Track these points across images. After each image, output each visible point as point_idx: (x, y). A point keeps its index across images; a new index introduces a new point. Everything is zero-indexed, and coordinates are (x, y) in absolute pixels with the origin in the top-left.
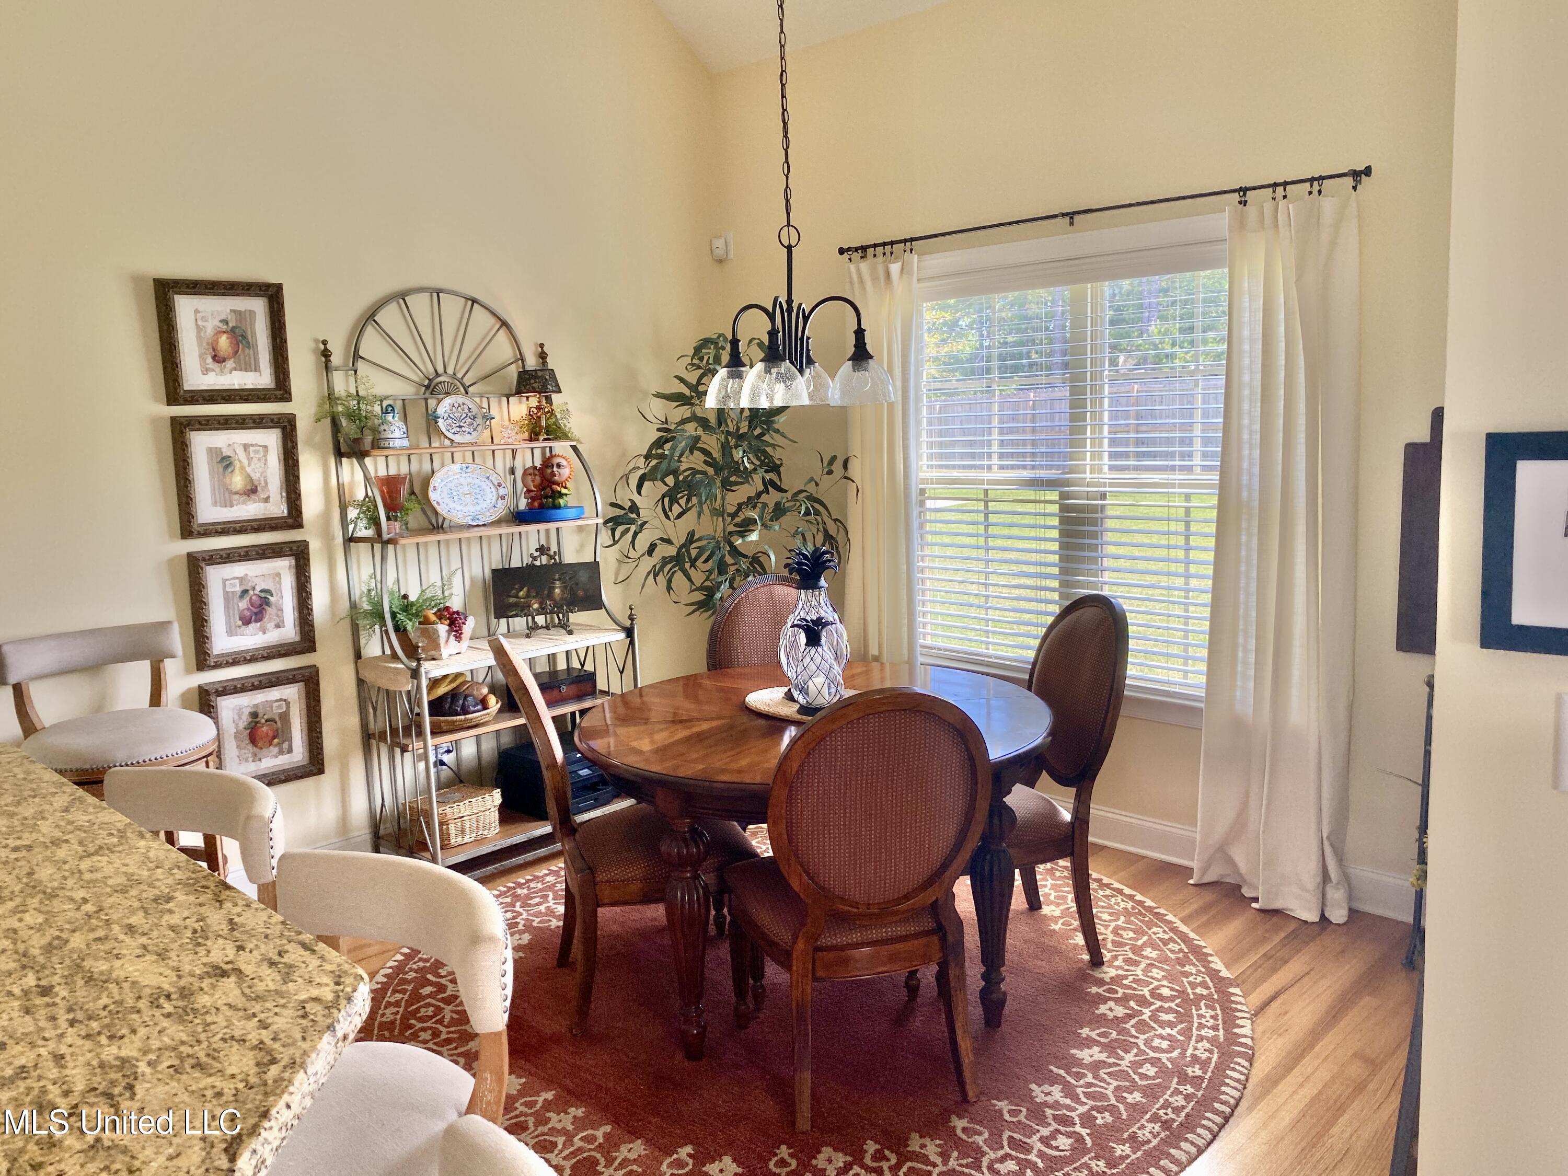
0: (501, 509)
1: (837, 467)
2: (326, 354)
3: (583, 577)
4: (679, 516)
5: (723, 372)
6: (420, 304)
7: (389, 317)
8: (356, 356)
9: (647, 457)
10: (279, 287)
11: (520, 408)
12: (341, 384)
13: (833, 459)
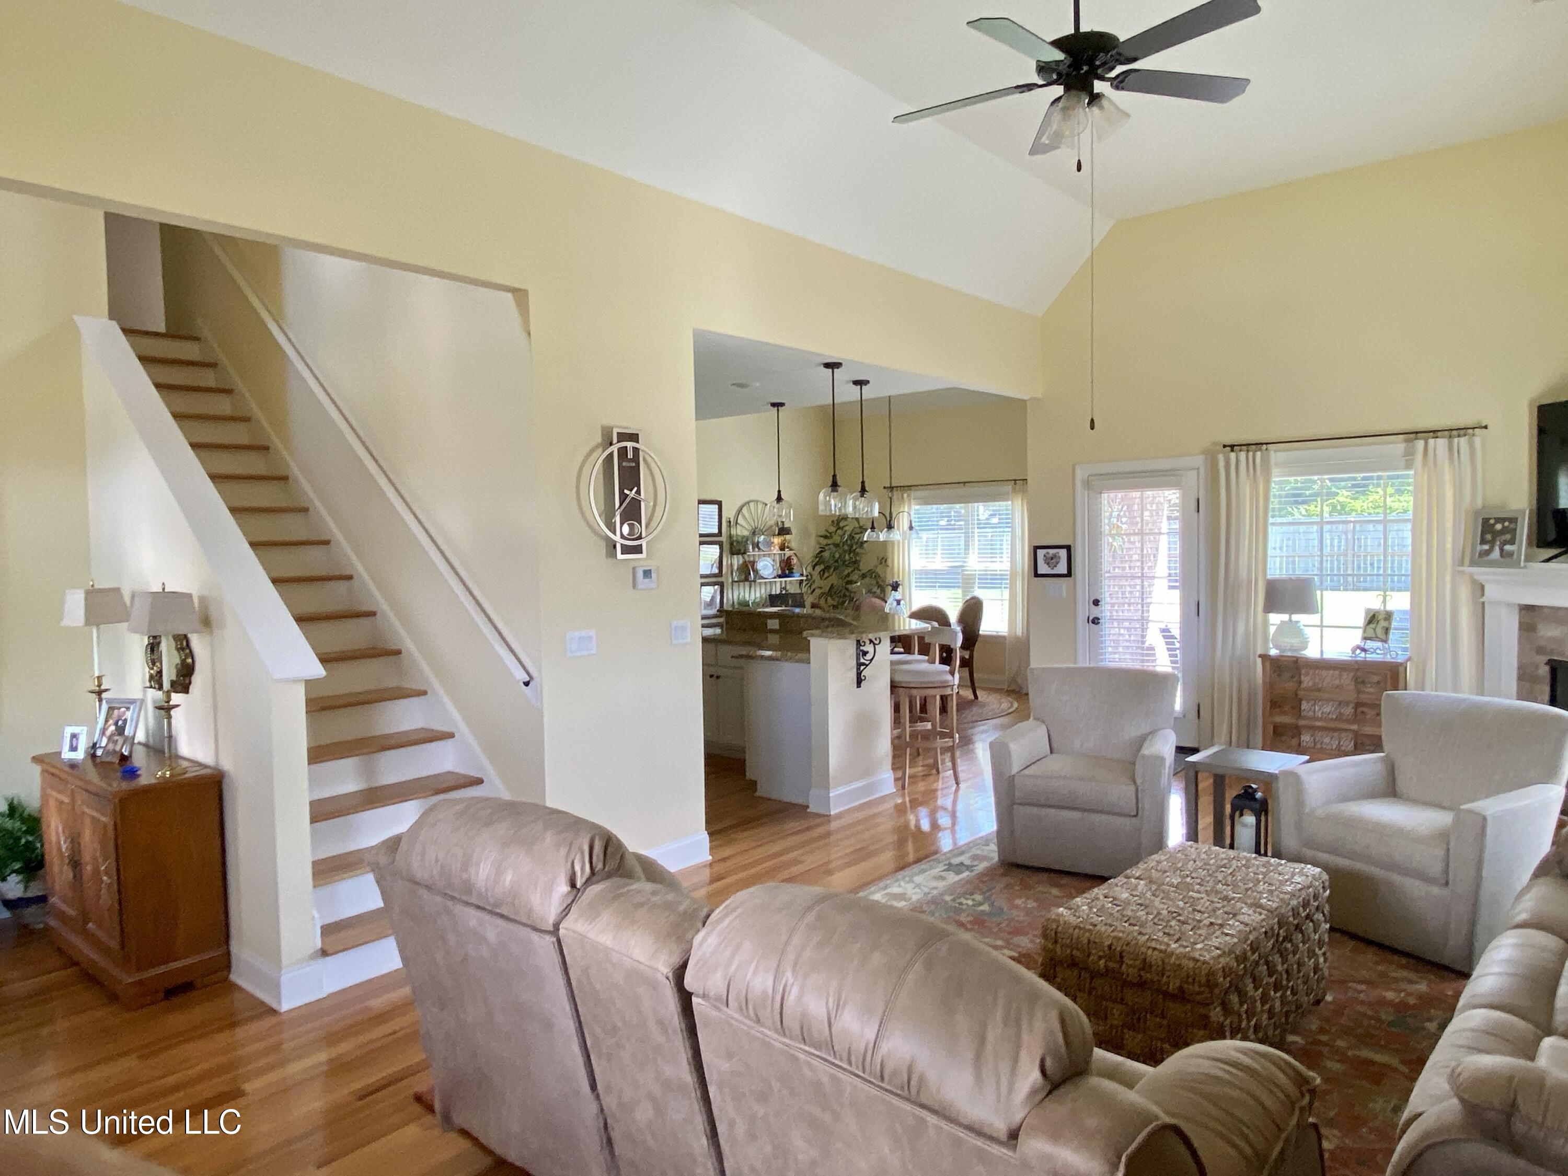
0: (775, 574)
1: (884, 561)
2: (730, 522)
3: (798, 597)
4: (826, 579)
5: (869, 530)
6: (752, 504)
7: (745, 510)
8: (737, 523)
9: (816, 557)
10: (721, 502)
11: (777, 540)
12: (733, 532)
13: (883, 558)
